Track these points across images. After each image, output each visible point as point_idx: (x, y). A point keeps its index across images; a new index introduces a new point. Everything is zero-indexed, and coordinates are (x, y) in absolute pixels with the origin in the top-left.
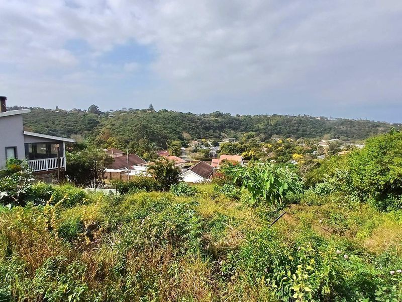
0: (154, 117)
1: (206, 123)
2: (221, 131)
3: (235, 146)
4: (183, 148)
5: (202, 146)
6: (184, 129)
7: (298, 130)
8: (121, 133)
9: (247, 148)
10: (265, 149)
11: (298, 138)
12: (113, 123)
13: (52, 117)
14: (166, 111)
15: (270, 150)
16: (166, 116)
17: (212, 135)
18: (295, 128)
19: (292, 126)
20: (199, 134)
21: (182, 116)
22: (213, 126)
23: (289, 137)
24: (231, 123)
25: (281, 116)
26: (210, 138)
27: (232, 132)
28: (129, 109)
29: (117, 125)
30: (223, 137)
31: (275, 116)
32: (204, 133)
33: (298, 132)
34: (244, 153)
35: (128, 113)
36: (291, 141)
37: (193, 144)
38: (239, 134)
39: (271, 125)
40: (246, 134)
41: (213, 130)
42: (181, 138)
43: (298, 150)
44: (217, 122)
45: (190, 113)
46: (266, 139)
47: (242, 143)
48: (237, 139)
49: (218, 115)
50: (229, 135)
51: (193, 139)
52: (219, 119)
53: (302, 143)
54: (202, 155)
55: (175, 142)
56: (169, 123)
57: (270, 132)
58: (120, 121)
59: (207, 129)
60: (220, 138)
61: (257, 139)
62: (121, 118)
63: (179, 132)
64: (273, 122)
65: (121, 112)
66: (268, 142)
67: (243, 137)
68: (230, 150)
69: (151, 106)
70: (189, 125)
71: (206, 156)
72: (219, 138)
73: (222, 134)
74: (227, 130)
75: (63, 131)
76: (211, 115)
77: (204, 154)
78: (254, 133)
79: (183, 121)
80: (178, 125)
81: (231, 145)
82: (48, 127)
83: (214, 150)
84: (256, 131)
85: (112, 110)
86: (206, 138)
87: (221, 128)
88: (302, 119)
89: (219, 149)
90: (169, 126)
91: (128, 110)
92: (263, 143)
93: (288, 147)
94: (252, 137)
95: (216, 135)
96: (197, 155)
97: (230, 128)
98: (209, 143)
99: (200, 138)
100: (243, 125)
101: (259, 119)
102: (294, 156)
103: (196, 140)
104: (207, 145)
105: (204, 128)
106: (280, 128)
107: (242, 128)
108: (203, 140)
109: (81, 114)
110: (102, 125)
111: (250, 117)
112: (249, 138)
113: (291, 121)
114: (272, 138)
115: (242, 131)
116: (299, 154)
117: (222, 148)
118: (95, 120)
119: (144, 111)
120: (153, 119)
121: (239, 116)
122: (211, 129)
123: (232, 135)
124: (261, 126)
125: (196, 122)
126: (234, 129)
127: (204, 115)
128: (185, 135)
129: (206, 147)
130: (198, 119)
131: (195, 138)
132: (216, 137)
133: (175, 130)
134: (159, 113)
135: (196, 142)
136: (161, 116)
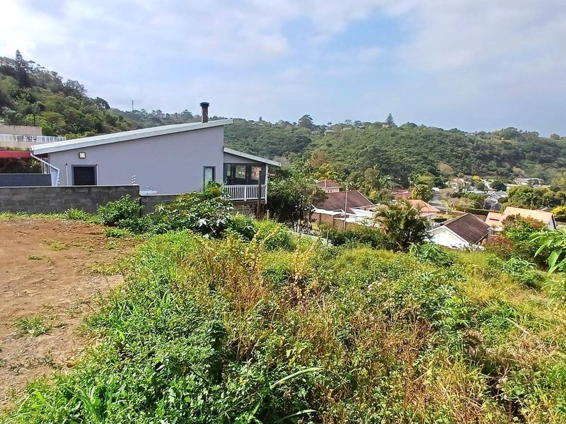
0: (393, 135)
1: (484, 148)
2: (513, 164)
3: (541, 193)
4: (437, 189)
5: (472, 188)
6: (442, 157)
8: (339, 158)
12: (331, 142)
13: (254, 131)
14: (414, 125)
16: (413, 135)
17: (493, 171)
20: (469, 167)
21: (441, 134)
22: (498, 155)
24: (538, 150)
26: (489, 174)
27: (538, 167)
28: (356, 122)
29: (335, 146)
30: (517, 176)
32: (479, 165)
34: (559, 209)
35: (353, 128)
37: (455, 184)
38: (552, 171)
41: (498, 161)
42: (434, 172)
44: (507, 147)
45: (455, 131)
47: (556, 189)
48: (546, 180)
49: (512, 134)
50: (529, 173)
51: (455, 175)
52: (514, 142)
54: (469, 204)
55: (422, 178)
56: (416, 145)
58: (341, 140)
59: (485, 159)
60: (509, 176)
62: (343, 135)
63: (432, 161)
65: (342, 126)
68: (529, 200)
69: (390, 118)
70: (452, 150)
71: (477, 206)
72: (507, 175)
73: (515, 169)
74: (526, 163)
75: (265, 152)
76: (496, 134)
77: (473, 202)
79: (441, 143)
80: (431, 149)
81: (531, 192)
82: (248, 145)
83: (494, 197)
85: (330, 123)
86: (480, 174)
87: (515, 158)
89: (504, 196)
90: (415, 150)
91: (353, 124)
95: (502, 170)
96: (461, 202)
97: (533, 159)
98: (487, 184)
99: (469, 174)
103: (461, 177)
104: (482, 188)
105: (478, 158)
107: (562, 160)
108: (475, 177)
109: (289, 127)
110: (315, 145)
115: (560, 166)
117: (511, 195)
118: (306, 138)
119: (378, 125)
120: (390, 138)
121: (558, 138)
122: (492, 159)
123: (536, 173)
125: (466, 146)
126: (542, 162)
127: (482, 134)
128: (443, 167)
129: (479, 189)
130: (470, 140)
131: (460, 174)
132: (502, 174)
133: (425, 158)
134: (402, 129)
135: (461, 180)
136: (404, 134)
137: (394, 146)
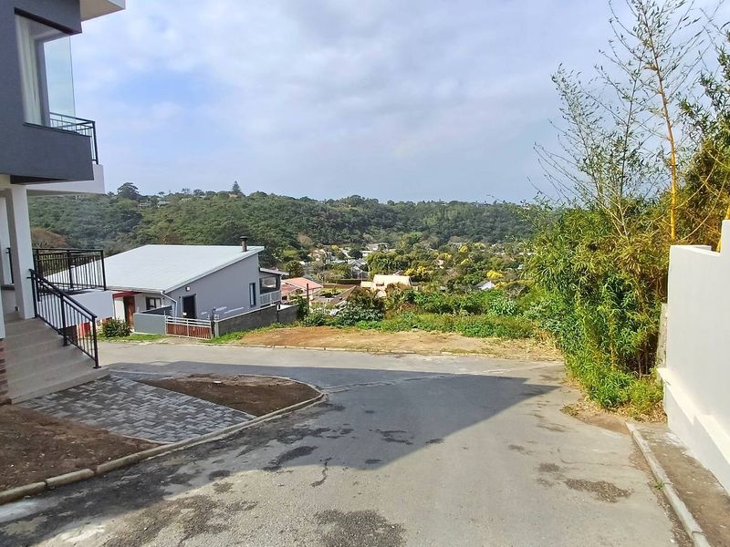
0: (244, 207)
1: (336, 216)
2: (363, 231)
3: (392, 258)
4: (302, 263)
5: (333, 258)
6: (300, 228)
7: (492, 228)
8: (188, 237)
9: (411, 261)
10: (441, 262)
11: (494, 242)
12: (170, 217)
13: (54, 206)
14: (264, 194)
15: (449, 264)
16: (265, 205)
17: (348, 238)
18: (488, 225)
19: (484, 222)
20: (326, 236)
21: (294, 204)
22: (349, 223)
23: (479, 240)
24: (380, 217)
25: (464, 204)
26: (345, 243)
27: (383, 231)
28: (195, 191)
29: (178, 222)
30: (368, 242)
31: (454, 203)
32: (334, 234)
33: (494, 232)
34: (409, 271)
35: (195, 199)
36: (482, 248)
37: (318, 254)
38: (394, 236)
39: (448, 219)
40: (406, 235)
41: (350, 229)
42: (296, 245)
43: (495, 264)
44: (355, 214)
45: (306, 199)
46: (440, 243)
47: (401, 253)
48: (391, 244)
49: (357, 201)
50: (377, 238)
51: (315, 246)
52: (359, 209)
53: (500, 250)
54: (339, 275)
55: (287, 253)
56: (271, 217)
57: (446, 232)
58: (184, 214)
59: (338, 227)
60: (361, 243)
61: (426, 244)
62: (184, 208)
63: (291, 233)
64: (450, 215)
65: (179, 196)
66: (445, 250)
67: (401, 240)
68: (386, 266)
69: (236, 186)
70: (308, 220)
71: (347, 277)
72: (359, 242)
73: (365, 235)
74: (372, 228)
76: (344, 201)
78: (419, 234)
79: (296, 213)
80: (288, 220)
81: (385, 257)
82: (47, 226)
83: (356, 265)
84: (422, 230)
85: (162, 193)
86: (338, 243)
87: (363, 225)
88: (500, 209)
89: (364, 264)
90: (272, 222)
91: (192, 193)
92: (436, 252)
93: (478, 259)
94: (417, 240)
95: (356, 237)
97: (378, 224)
98: (346, 253)
99: (327, 244)
100: (401, 219)
101: (427, 208)
102: (488, 275)
103: (321, 248)
104: (342, 257)
105: (332, 226)
106: (464, 224)
107: (400, 224)
108: (334, 247)
109: (103, 200)
110: (149, 222)
111: (412, 205)
112: (412, 242)
113: (481, 213)
114: (450, 243)
115: (399, 230)
116: (496, 270)
117: (370, 262)
118: (135, 212)
119: (224, 195)
120: (242, 210)
121: (393, 204)
122: (345, 226)
123: (382, 238)
124: (431, 221)
125: (319, 215)
126: (385, 227)
127: (331, 202)
128: (302, 239)
129: (340, 259)
130: (323, 209)
131: (319, 244)
132: (355, 241)
133: (284, 230)
134: (253, 199)
135: (322, 250)
136: (255, 204)
137: (248, 218)
